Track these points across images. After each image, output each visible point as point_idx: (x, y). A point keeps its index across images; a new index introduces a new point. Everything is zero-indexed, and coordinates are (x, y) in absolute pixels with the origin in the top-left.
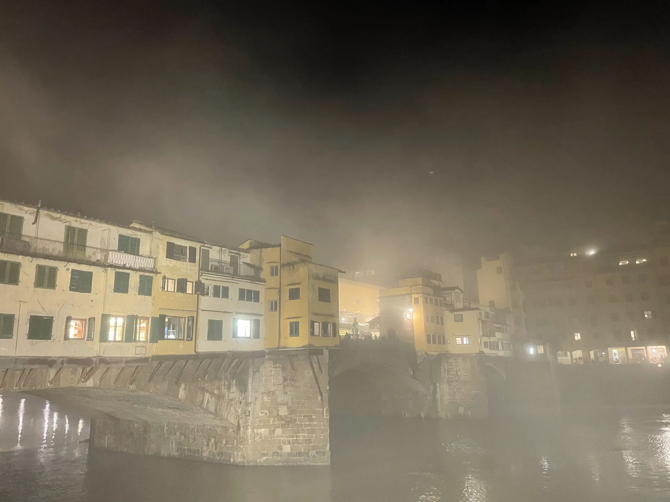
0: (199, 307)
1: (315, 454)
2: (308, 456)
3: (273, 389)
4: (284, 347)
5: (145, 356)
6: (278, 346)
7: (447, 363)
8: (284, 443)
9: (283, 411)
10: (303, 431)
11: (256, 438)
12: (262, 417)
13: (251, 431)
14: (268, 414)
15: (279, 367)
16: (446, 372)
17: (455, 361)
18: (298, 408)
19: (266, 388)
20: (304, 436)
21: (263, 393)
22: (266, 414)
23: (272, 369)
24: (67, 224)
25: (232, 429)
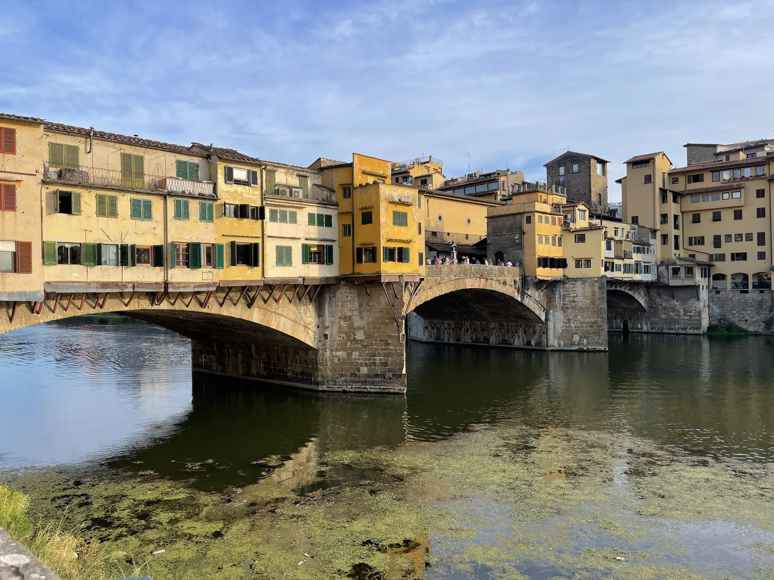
1: (391, 376)
2: (385, 378)
3: (349, 314)
4: (358, 274)
5: (213, 281)
6: (352, 272)
7: (563, 288)
8: (362, 365)
9: (360, 335)
10: (380, 355)
11: (334, 360)
12: (339, 341)
13: (330, 354)
14: (345, 338)
15: (355, 293)
16: (562, 298)
17: (572, 286)
18: (374, 333)
19: (342, 313)
20: (380, 360)
21: (339, 318)
22: (343, 338)
23: (348, 294)
24: (122, 151)
25: (312, 351)
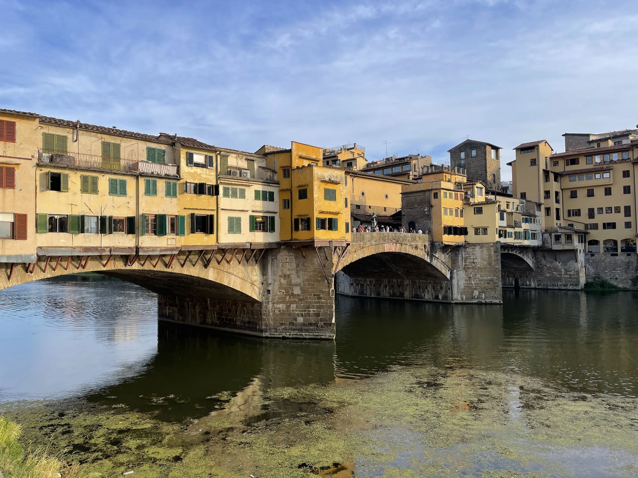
0: (220, 206)
1: (323, 325)
2: (317, 326)
3: (288, 273)
4: (295, 239)
5: (176, 246)
6: (290, 238)
7: (464, 252)
8: (298, 315)
9: (297, 291)
10: (313, 307)
11: (275, 311)
12: (280, 295)
13: (272, 306)
14: (285, 293)
15: (293, 255)
16: (464, 260)
17: (472, 250)
18: (308, 288)
19: (282, 272)
20: (314, 311)
21: (280, 276)
22: (283, 293)
23: (287, 257)
24: (103, 140)
25: (257, 304)
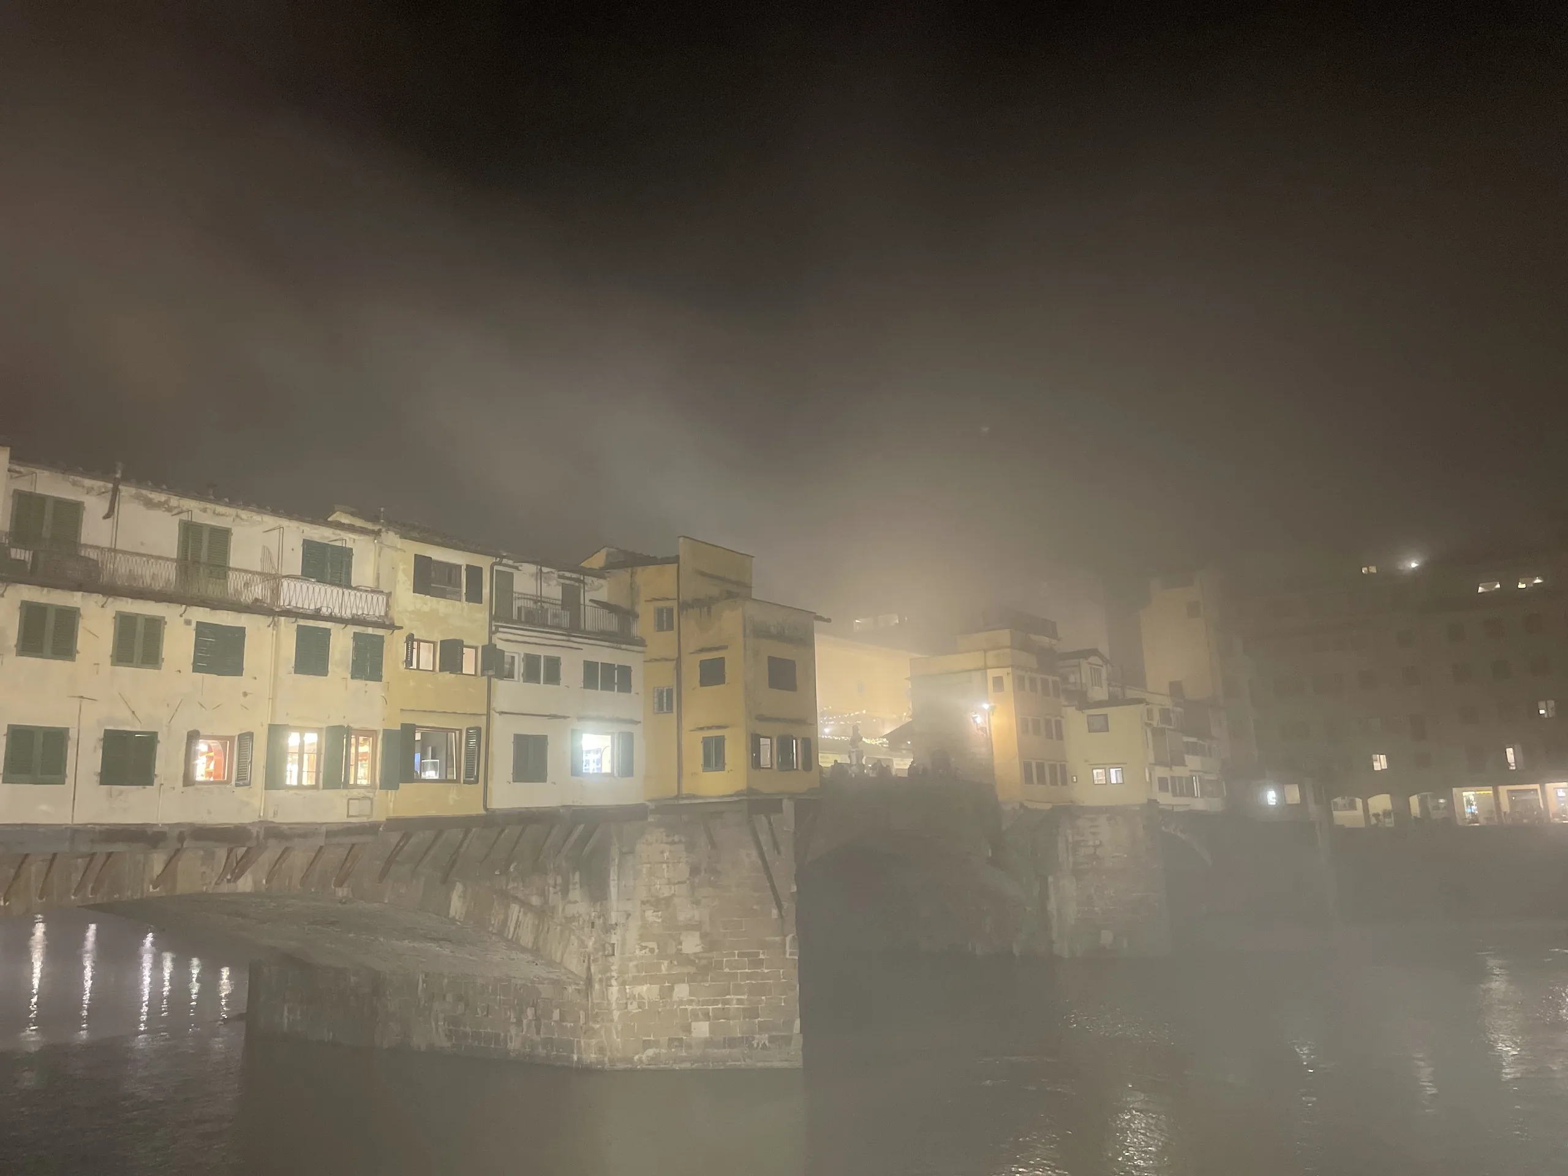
0: (494, 705)
1: (767, 1043)
2: (751, 1046)
3: (666, 892)
4: (689, 797)
5: (370, 820)
6: (676, 793)
7: (1072, 828)
8: (695, 1016)
9: (691, 944)
10: (738, 990)
11: (630, 1007)
12: (642, 958)
13: (619, 991)
15: (680, 842)
16: (1070, 849)
17: (1090, 824)
18: (725, 935)
19: (650, 890)
20: (740, 1001)
21: (643, 903)
22: (652, 950)
23: (664, 846)
24: (185, 517)
25: (574, 987)
